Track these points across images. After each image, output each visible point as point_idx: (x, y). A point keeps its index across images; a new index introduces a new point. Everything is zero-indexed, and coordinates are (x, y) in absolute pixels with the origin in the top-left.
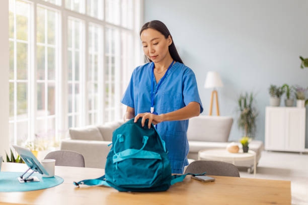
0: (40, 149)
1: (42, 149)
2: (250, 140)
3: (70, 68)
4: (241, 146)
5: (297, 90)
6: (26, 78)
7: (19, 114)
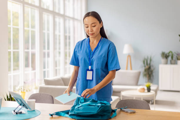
0: (27, 91)
1: (28, 90)
2: (151, 85)
3: (44, 42)
4: (146, 88)
5: (178, 54)
6: (18, 49)
7: (14, 70)
